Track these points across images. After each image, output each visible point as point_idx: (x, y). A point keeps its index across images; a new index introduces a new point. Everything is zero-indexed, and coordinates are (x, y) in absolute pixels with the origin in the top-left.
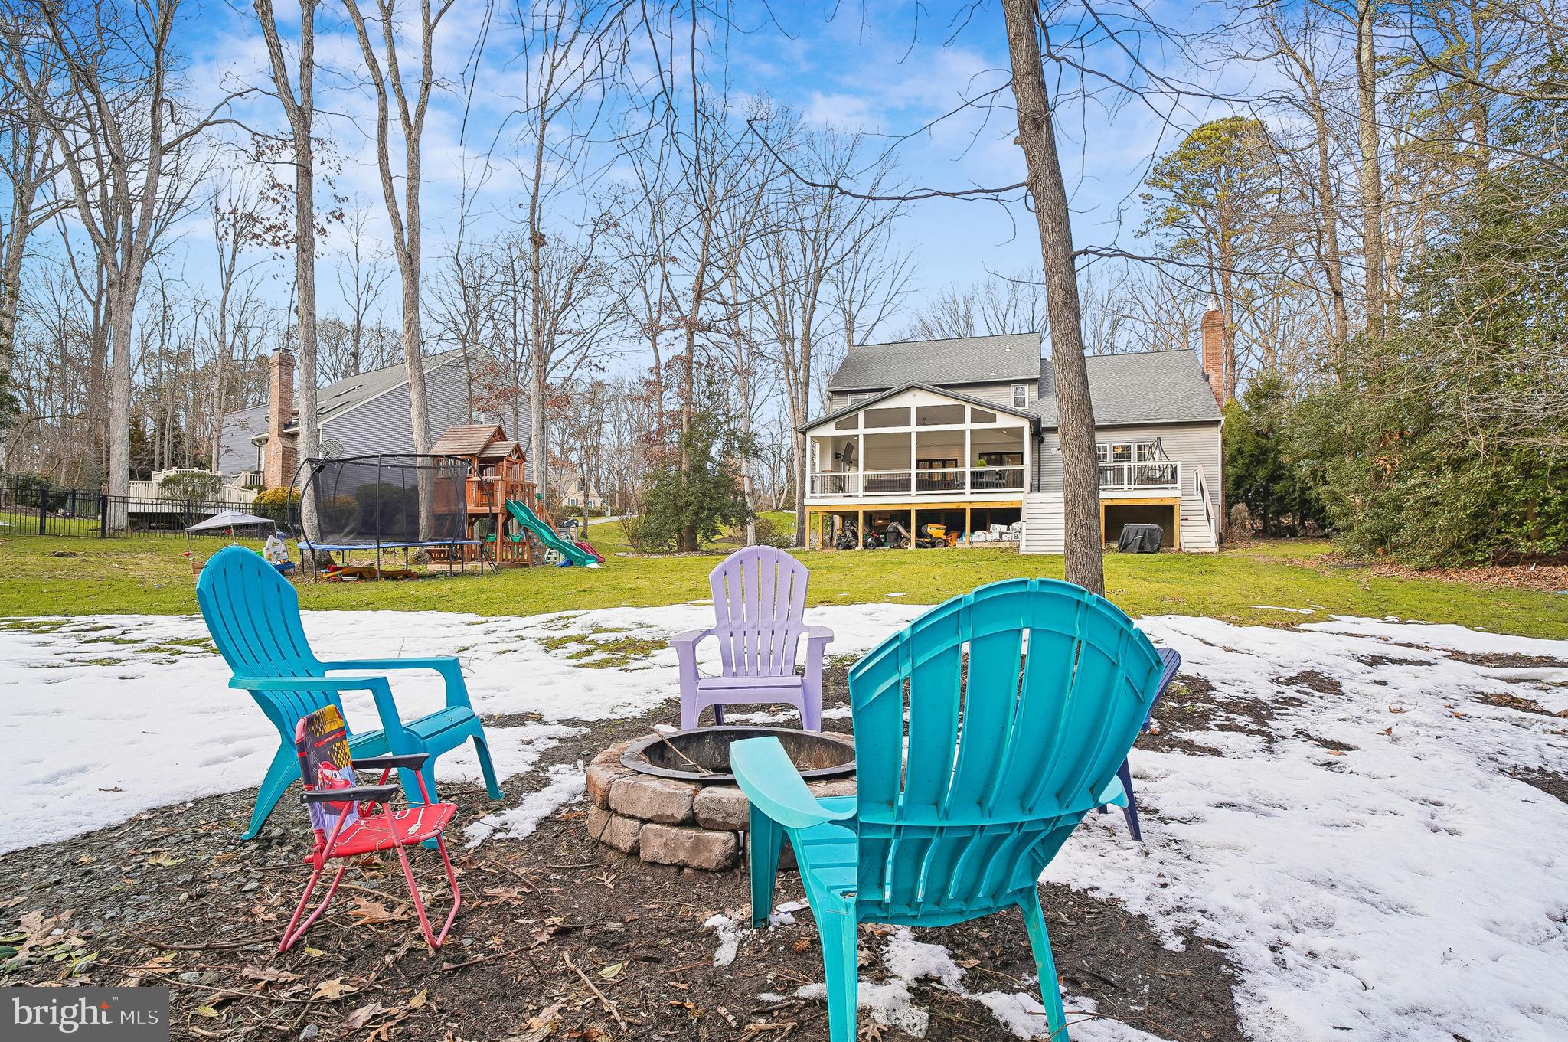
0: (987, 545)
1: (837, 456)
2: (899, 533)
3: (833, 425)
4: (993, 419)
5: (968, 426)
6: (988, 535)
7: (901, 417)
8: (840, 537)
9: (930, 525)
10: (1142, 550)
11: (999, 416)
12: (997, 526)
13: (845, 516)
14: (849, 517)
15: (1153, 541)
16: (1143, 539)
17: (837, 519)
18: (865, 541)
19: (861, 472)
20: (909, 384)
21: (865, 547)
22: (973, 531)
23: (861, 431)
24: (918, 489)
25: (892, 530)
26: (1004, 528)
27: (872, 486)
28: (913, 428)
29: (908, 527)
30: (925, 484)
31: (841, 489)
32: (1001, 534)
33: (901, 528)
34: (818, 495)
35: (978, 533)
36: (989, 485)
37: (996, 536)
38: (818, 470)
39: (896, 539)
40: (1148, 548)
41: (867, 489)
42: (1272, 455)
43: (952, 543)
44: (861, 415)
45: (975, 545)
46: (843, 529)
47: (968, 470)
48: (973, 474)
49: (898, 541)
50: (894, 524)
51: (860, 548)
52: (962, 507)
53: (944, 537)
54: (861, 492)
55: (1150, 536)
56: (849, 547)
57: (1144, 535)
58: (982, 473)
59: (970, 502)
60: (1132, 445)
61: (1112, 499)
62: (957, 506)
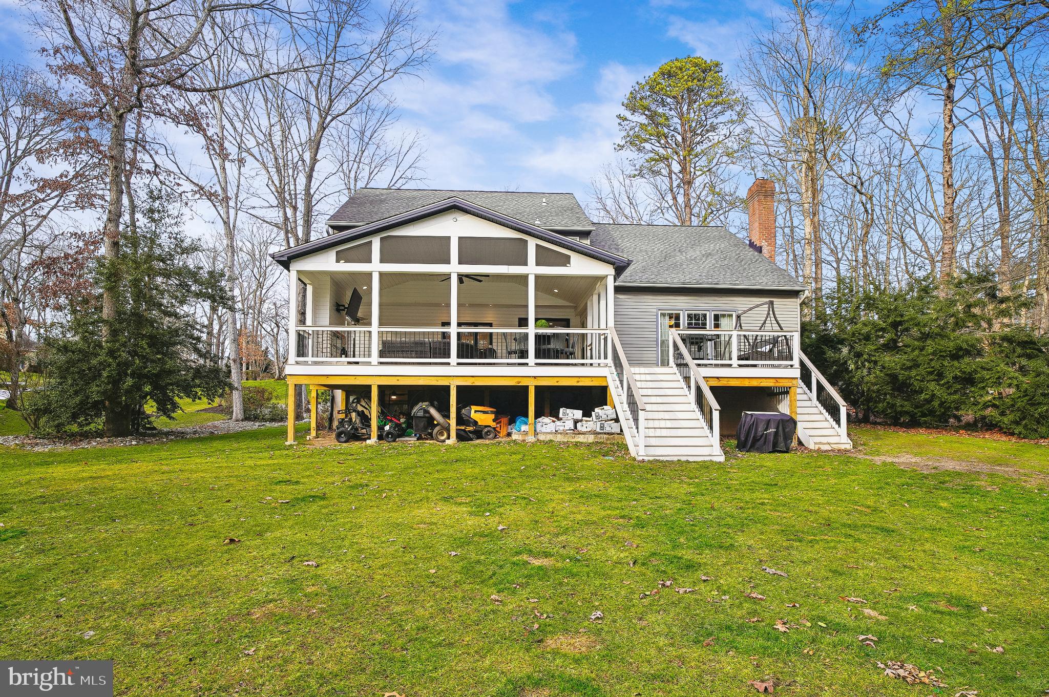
0: (559, 438)
1: (338, 308)
2: (432, 418)
3: (332, 255)
4: (565, 261)
5: (532, 269)
6: (558, 423)
7: (436, 250)
8: (342, 422)
9: (474, 408)
10: (774, 448)
11: (574, 257)
12: (568, 411)
13: (349, 390)
14: (359, 392)
15: (785, 436)
16: (776, 434)
17: (339, 395)
18: (381, 428)
19: (375, 328)
20: (448, 203)
21: (380, 437)
22: (537, 416)
23: (376, 266)
24: (459, 356)
25: (421, 414)
26: (578, 414)
27: (389, 350)
28: (454, 268)
29: (444, 410)
30: (468, 350)
31: (344, 353)
32: (576, 422)
33: (433, 411)
34: (310, 359)
35: (546, 419)
36: (557, 354)
37: (570, 425)
38: (309, 321)
39: (426, 428)
40: (782, 446)
41: (382, 354)
43: (503, 432)
44: (376, 244)
45: (541, 437)
46: (348, 411)
47: (531, 331)
48: (538, 338)
49: (427, 428)
50: (424, 405)
51: (373, 441)
52: (524, 383)
53: (493, 424)
54: (375, 358)
55: (784, 430)
56: (355, 436)
57: (778, 427)
58: (549, 336)
59: (535, 377)
60: (708, 314)
61: (718, 378)
62: (519, 382)
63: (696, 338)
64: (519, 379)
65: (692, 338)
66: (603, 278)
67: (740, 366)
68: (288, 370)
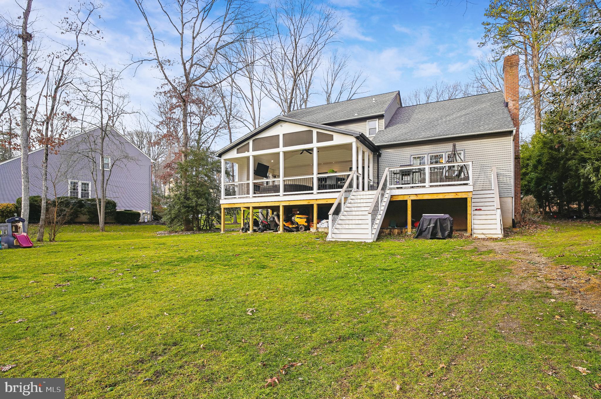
2: (275, 222)
3: (235, 151)
4: (331, 138)
5: (315, 145)
6: (328, 223)
7: (273, 142)
9: (297, 216)
10: (434, 236)
11: (335, 136)
15: (443, 230)
16: (435, 228)
19: (251, 180)
21: (255, 230)
22: (318, 220)
23: (251, 153)
24: (285, 191)
25: (272, 219)
28: (281, 149)
30: (290, 188)
33: (276, 218)
35: (322, 222)
36: (331, 187)
40: (440, 235)
42: (562, 162)
44: (251, 142)
45: (319, 230)
47: (315, 176)
48: (320, 180)
49: (274, 227)
50: (274, 215)
51: (250, 232)
52: (311, 203)
54: (251, 194)
55: (441, 225)
57: (436, 223)
58: (326, 178)
59: (316, 199)
60: (444, 154)
61: (416, 195)
62: (309, 202)
63: (406, 172)
64: (309, 201)
65: (403, 172)
66: (350, 145)
67: (431, 186)
68: (221, 202)
